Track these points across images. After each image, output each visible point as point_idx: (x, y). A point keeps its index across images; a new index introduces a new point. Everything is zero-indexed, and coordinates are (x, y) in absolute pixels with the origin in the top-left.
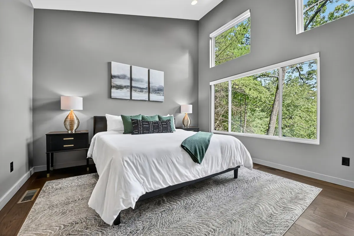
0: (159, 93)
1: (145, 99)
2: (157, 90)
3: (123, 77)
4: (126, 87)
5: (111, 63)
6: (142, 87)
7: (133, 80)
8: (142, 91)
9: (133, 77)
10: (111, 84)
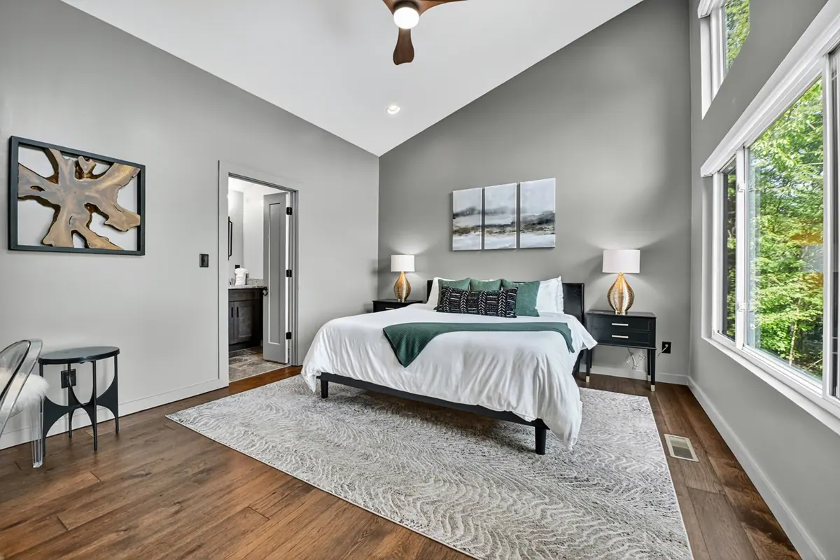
0: (542, 229)
1: (510, 246)
2: (535, 222)
3: (471, 212)
4: (475, 229)
5: (452, 193)
6: (502, 222)
7: (487, 214)
8: (504, 232)
9: (486, 208)
10: (452, 228)
